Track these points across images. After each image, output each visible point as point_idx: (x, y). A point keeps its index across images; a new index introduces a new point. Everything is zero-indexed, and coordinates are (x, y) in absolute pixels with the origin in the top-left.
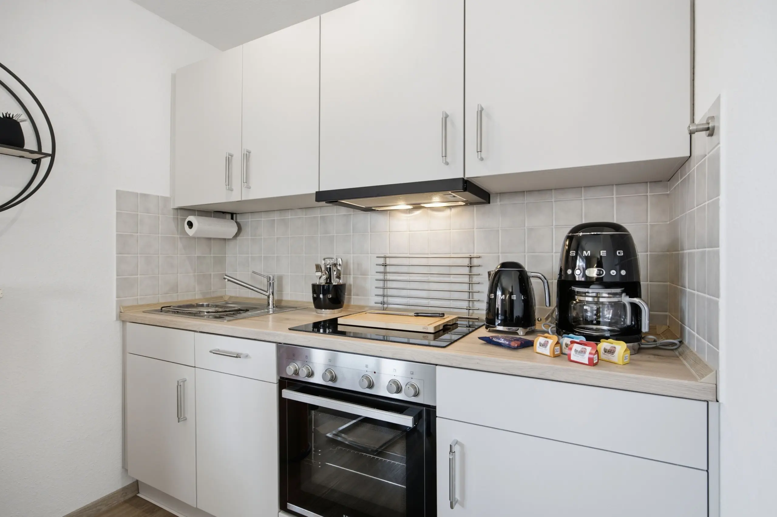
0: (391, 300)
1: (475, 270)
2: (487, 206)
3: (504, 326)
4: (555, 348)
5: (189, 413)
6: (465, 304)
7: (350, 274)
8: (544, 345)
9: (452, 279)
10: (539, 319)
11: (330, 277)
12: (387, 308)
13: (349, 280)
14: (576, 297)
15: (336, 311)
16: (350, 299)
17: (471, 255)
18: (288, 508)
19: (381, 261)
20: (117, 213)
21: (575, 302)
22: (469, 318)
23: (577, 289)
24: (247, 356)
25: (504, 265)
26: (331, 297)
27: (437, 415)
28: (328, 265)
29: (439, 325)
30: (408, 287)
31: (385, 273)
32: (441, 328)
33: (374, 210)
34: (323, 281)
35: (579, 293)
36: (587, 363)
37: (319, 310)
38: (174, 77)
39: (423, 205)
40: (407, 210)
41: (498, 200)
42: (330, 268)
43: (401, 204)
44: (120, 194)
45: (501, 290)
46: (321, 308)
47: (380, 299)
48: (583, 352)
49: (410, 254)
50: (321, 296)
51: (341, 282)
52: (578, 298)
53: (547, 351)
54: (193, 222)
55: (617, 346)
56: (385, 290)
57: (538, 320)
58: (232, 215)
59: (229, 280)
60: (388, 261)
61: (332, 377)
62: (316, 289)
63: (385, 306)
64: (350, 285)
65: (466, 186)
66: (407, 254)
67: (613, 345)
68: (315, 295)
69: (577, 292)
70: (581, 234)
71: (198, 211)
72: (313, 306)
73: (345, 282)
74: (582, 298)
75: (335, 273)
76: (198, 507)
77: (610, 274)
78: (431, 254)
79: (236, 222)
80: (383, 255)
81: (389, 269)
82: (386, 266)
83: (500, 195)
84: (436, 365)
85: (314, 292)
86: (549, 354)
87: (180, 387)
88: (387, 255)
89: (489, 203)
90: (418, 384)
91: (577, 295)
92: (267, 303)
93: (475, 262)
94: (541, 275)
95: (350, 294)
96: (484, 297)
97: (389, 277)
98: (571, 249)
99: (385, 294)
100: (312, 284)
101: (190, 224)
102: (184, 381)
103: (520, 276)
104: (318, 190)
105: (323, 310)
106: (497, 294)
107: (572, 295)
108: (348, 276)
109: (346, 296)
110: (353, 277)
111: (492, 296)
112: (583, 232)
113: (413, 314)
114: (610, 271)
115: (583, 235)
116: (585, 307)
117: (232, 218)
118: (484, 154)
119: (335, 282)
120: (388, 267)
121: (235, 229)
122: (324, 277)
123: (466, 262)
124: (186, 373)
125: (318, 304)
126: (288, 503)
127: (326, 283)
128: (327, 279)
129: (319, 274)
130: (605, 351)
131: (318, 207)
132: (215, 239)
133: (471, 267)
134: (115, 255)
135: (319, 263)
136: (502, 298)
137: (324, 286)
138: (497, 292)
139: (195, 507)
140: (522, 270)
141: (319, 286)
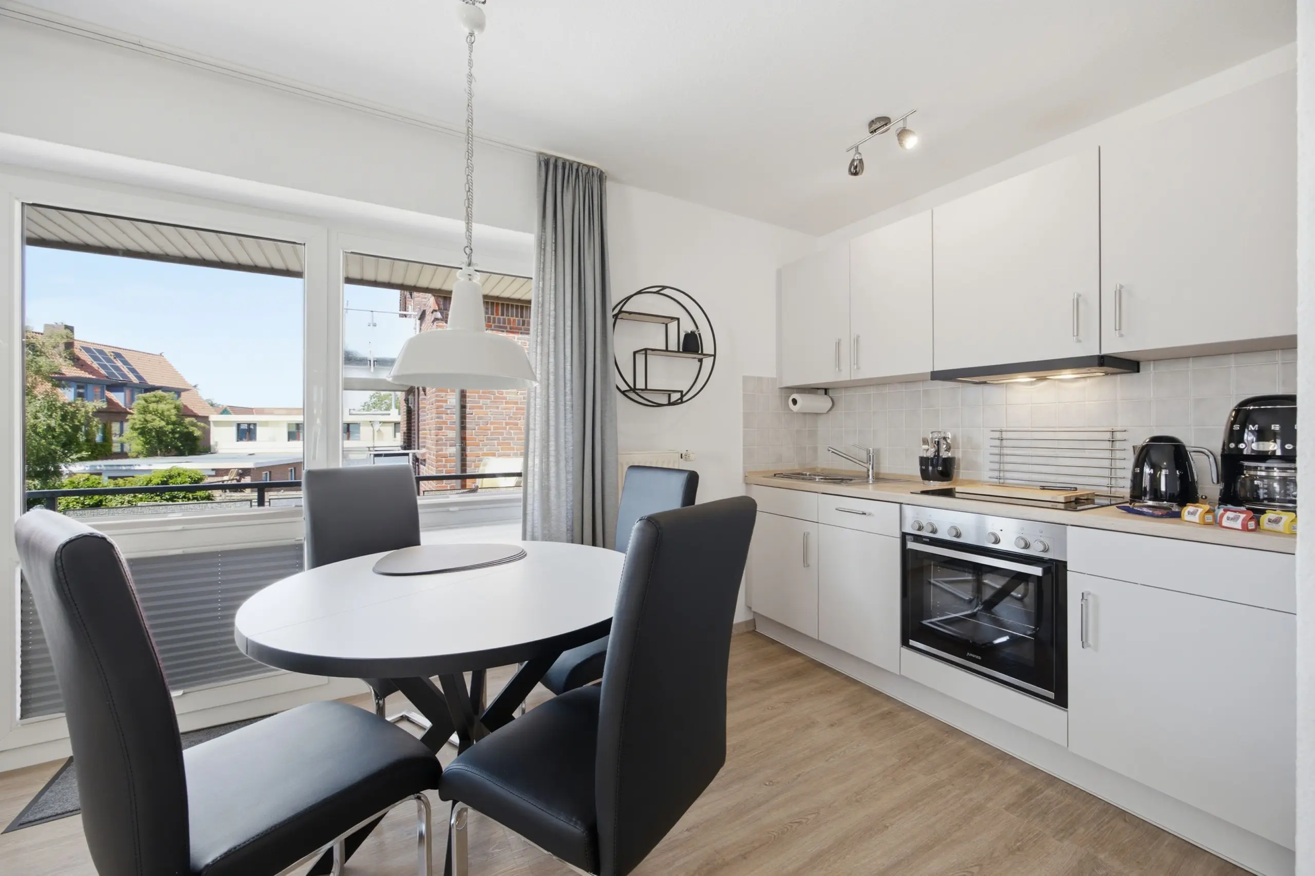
0: (1008, 475)
1: (1118, 445)
2: (1136, 375)
3: (1153, 501)
4: (1206, 516)
5: (812, 560)
6: (1106, 482)
7: (958, 448)
8: (1193, 513)
9: (1087, 454)
10: (1204, 497)
11: (938, 451)
12: (1003, 483)
13: (958, 454)
14: (1245, 472)
15: (945, 483)
16: (958, 473)
17: (1113, 428)
18: (910, 644)
19: (997, 435)
20: (744, 394)
21: (1243, 476)
22: (1110, 496)
23: (1246, 464)
24: (870, 514)
25: (1155, 439)
26: (941, 469)
27: (1068, 569)
28: (936, 438)
29: (1070, 497)
30: (1030, 462)
31: (1001, 447)
32: (1073, 499)
33: (988, 383)
34: (931, 453)
35: (1249, 468)
36: (1241, 528)
37: (926, 482)
38: (779, 273)
39: (1047, 377)
40: (1029, 382)
41: (1152, 366)
42: (938, 442)
43: (1023, 378)
44: (746, 379)
45: (1150, 466)
46: (929, 480)
47: (996, 474)
48: (1235, 519)
49: (1032, 427)
50: (930, 468)
51: (950, 455)
52: (1247, 473)
53: (1196, 519)
54: (796, 399)
55: (1283, 516)
56: (1002, 464)
57: (1202, 497)
58: (826, 391)
59: (832, 452)
60: (1005, 435)
61: (957, 533)
62: (924, 461)
63: (1002, 481)
64: (959, 459)
65: (1103, 361)
66: (1029, 427)
67: (1279, 516)
68: (924, 467)
69: (1246, 466)
70: (1252, 408)
71: (796, 388)
72: (920, 479)
73: (953, 456)
74: (1252, 473)
75: (945, 446)
76: (820, 639)
77: (1285, 448)
78: (1059, 427)
79: (830, 397)
80: (999, 429)
81: (1005, 443)
82: (1002, 440)
83: (1154, 364)
84: (1067, 525)
85: (921, 464)
86: (1198, 521)
87: (806, 536)
88: (1003, 429)
89: (1138, 371)
90: (1047, 542)
91: (1245, 470)
92: (866, 476)
93: (1118, 436)
94: (1207, 451)
95: (958, 468)
96: (1129, 474)
97: (1006, 451)
98: (1237, 422)
99: (1002, 468)
100: (919, 457)
101: (795, 402)
102: (809, 534)
103: (1175, 451)
104: (932, 370)
105: (931, 481)
106: (1144, 471)
107: (1240, 470)
108: (956, 450)
109: (955, 471)
110: (962, 451)
111: (1138, 470)
112: (1254, 406)
113: (1039, 488)
114: (1285, 444)
115: (1253, 409)
116: (1256, 482)
117: (826, 393)
118: (1123, 332)
119: (944, 454)
120: (1004, 441)
121: (830, 404)
122: (933, 450)
123: (1108, 436)
124: (810, 528)
125: (925, 476)
126: (910, 640)
127: (935, 456)
128: (935, 452)
129: (926, 447)
130: (1270, 521)
131: (920, 381)
132: (809, 413)
133: (1113, 441)
134: (741, 429)
135: (925, 436)
136: (1149, 472)
137: (932, 459)
138: (1145, 468)
139: (817, 639)
140: (1178, 445)
141: (927, 458)
